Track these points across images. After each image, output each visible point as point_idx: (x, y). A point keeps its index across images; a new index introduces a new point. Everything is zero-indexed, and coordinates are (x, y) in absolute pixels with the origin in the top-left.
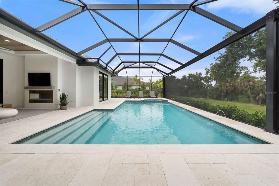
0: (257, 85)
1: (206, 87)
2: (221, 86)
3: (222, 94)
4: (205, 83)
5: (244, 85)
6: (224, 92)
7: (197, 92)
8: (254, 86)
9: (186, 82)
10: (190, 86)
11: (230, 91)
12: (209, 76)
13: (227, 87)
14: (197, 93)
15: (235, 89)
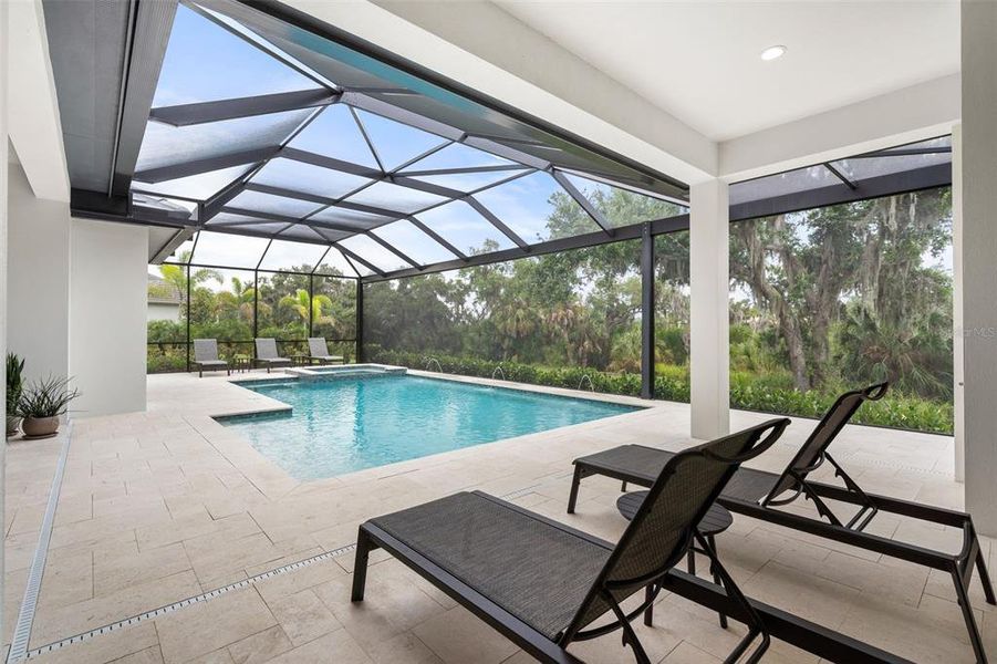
0: (580, 318)
1: (452, 319)
2: (504, 318)
3: (507, 343)
4: (449, 306)
5: (556, 318)
6: (510, 337)
7: (430, 338)
8: (574, 320)
9: (392, 299)
10: (406, 315)
11: (525, 333)
12: (468, 282)
13: (518, 320)
14: (428, 340)
15: (537, 327)
